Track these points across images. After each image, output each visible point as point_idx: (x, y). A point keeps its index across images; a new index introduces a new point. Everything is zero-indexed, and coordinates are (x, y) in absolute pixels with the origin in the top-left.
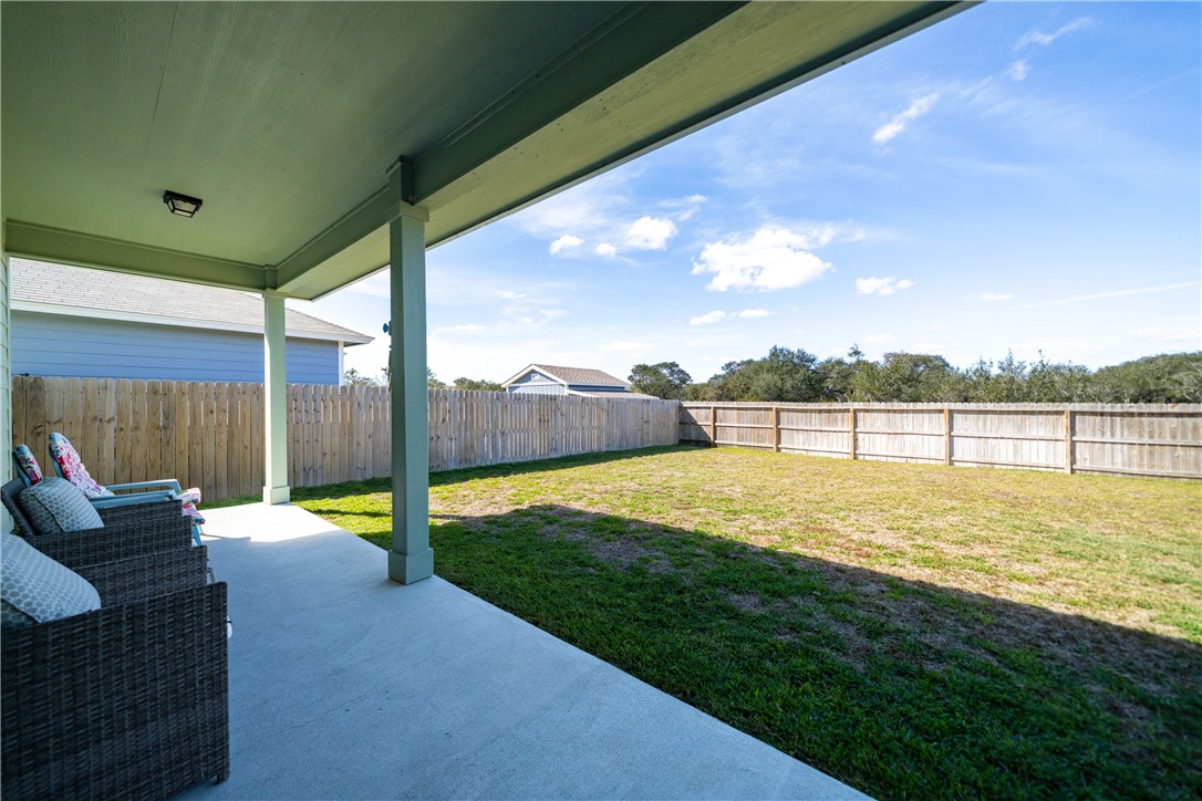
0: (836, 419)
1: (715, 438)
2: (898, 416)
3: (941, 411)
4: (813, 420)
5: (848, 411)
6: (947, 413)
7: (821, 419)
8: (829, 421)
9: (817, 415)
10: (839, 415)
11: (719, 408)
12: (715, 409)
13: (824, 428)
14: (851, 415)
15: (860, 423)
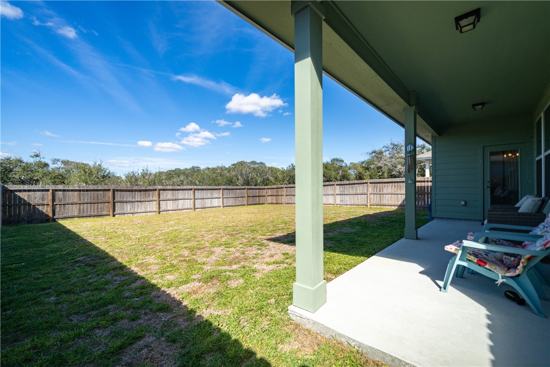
0: (149, 195)
1: (54, 214)
2: (176, 192)
3: (191, 189)
4: (137, 195)
5: (156, 190)
6: (193, 190)
7: (141, 195)
8: (146, 196)
9: (139, 193)
10: (151, 193)
11: (56, 190)
12: (54, 191)
13: (142, 200)
14: (157, 192)
15: (161, 196)
